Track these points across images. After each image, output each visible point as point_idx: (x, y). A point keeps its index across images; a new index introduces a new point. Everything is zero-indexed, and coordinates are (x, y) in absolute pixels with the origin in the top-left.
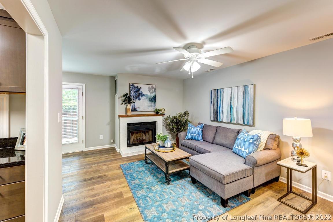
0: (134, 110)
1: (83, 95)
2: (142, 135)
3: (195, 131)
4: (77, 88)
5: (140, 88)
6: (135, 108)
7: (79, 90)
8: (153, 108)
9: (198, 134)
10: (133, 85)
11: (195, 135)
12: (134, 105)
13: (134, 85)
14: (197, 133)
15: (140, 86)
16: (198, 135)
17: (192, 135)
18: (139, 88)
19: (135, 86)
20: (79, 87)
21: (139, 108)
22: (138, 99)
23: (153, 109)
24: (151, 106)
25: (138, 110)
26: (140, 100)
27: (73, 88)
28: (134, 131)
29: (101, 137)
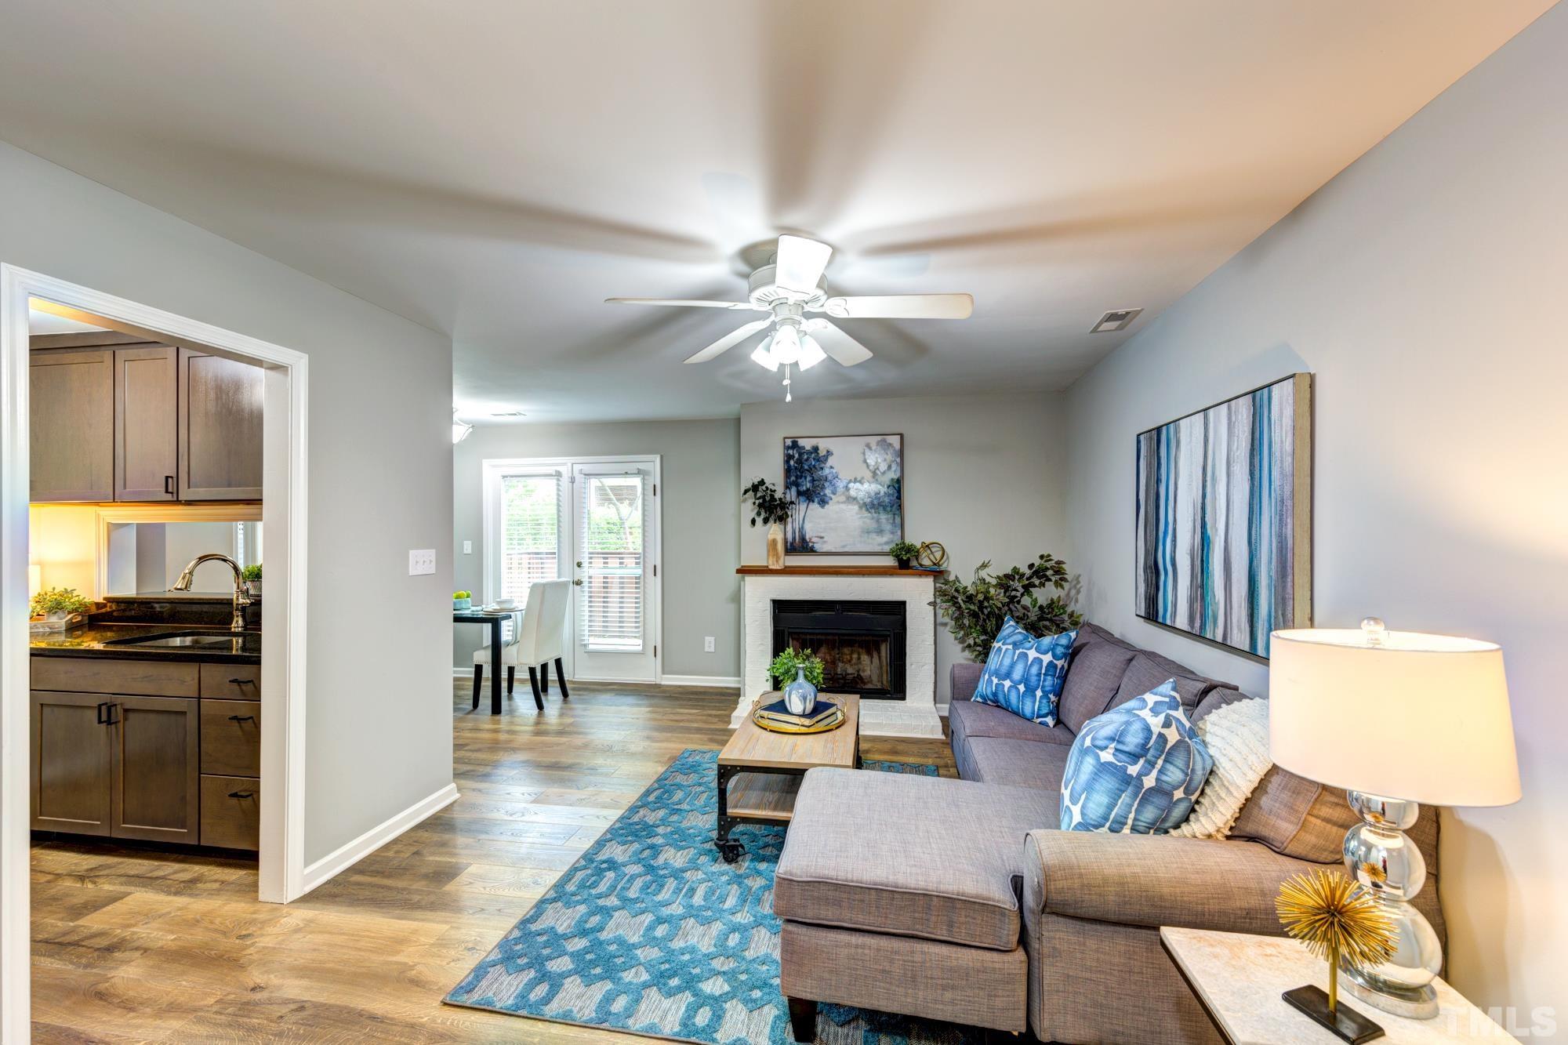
0: (800, 546)
1: (655, 495)
2: (859, 658)
3: (1012, 666)
4: (639, 472)
5: (824, 453)
6: (803, 539)
7: (646, 477)
8: (885, 539)
9: (1025, 680)
10: (795, 445)
11: (1007, 683)
12: (801, 529)
13: (801, 442)
14: (1017, 674)
15: (823, 445)
16: (1022, 688)
17: (995, 681)
18: (822, 452)
19: (803, 448)
20: (641, 466)
21: (822, 538)
22: (816, 500)
23: (887, 543)
24: (880, 532)
25: (817, 547)
26: (827, 506)
27: (626, 473)
28: (806, 634)
29: (709, 644)
